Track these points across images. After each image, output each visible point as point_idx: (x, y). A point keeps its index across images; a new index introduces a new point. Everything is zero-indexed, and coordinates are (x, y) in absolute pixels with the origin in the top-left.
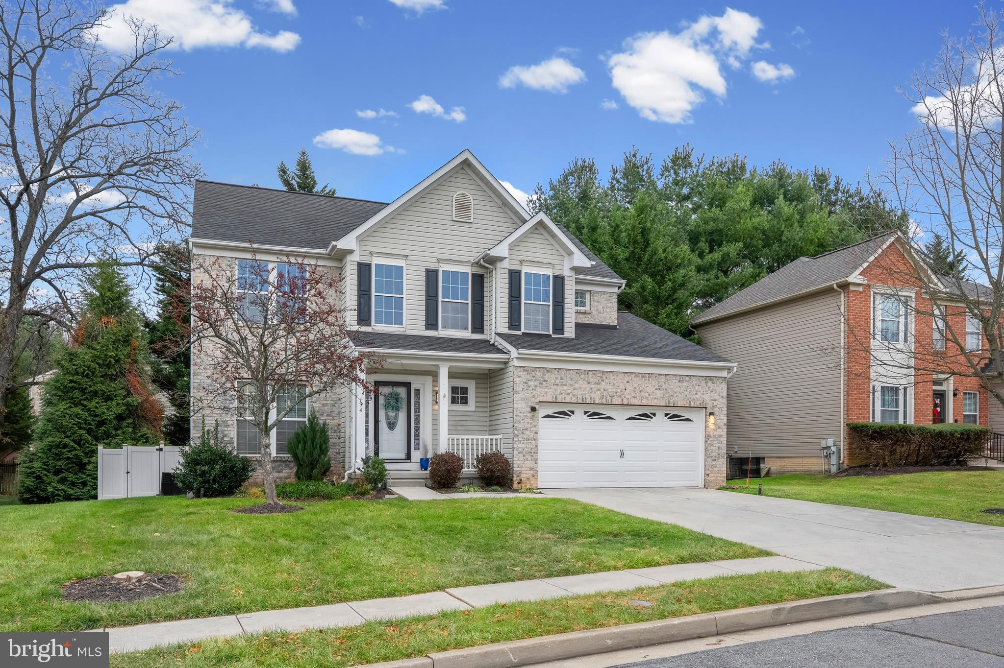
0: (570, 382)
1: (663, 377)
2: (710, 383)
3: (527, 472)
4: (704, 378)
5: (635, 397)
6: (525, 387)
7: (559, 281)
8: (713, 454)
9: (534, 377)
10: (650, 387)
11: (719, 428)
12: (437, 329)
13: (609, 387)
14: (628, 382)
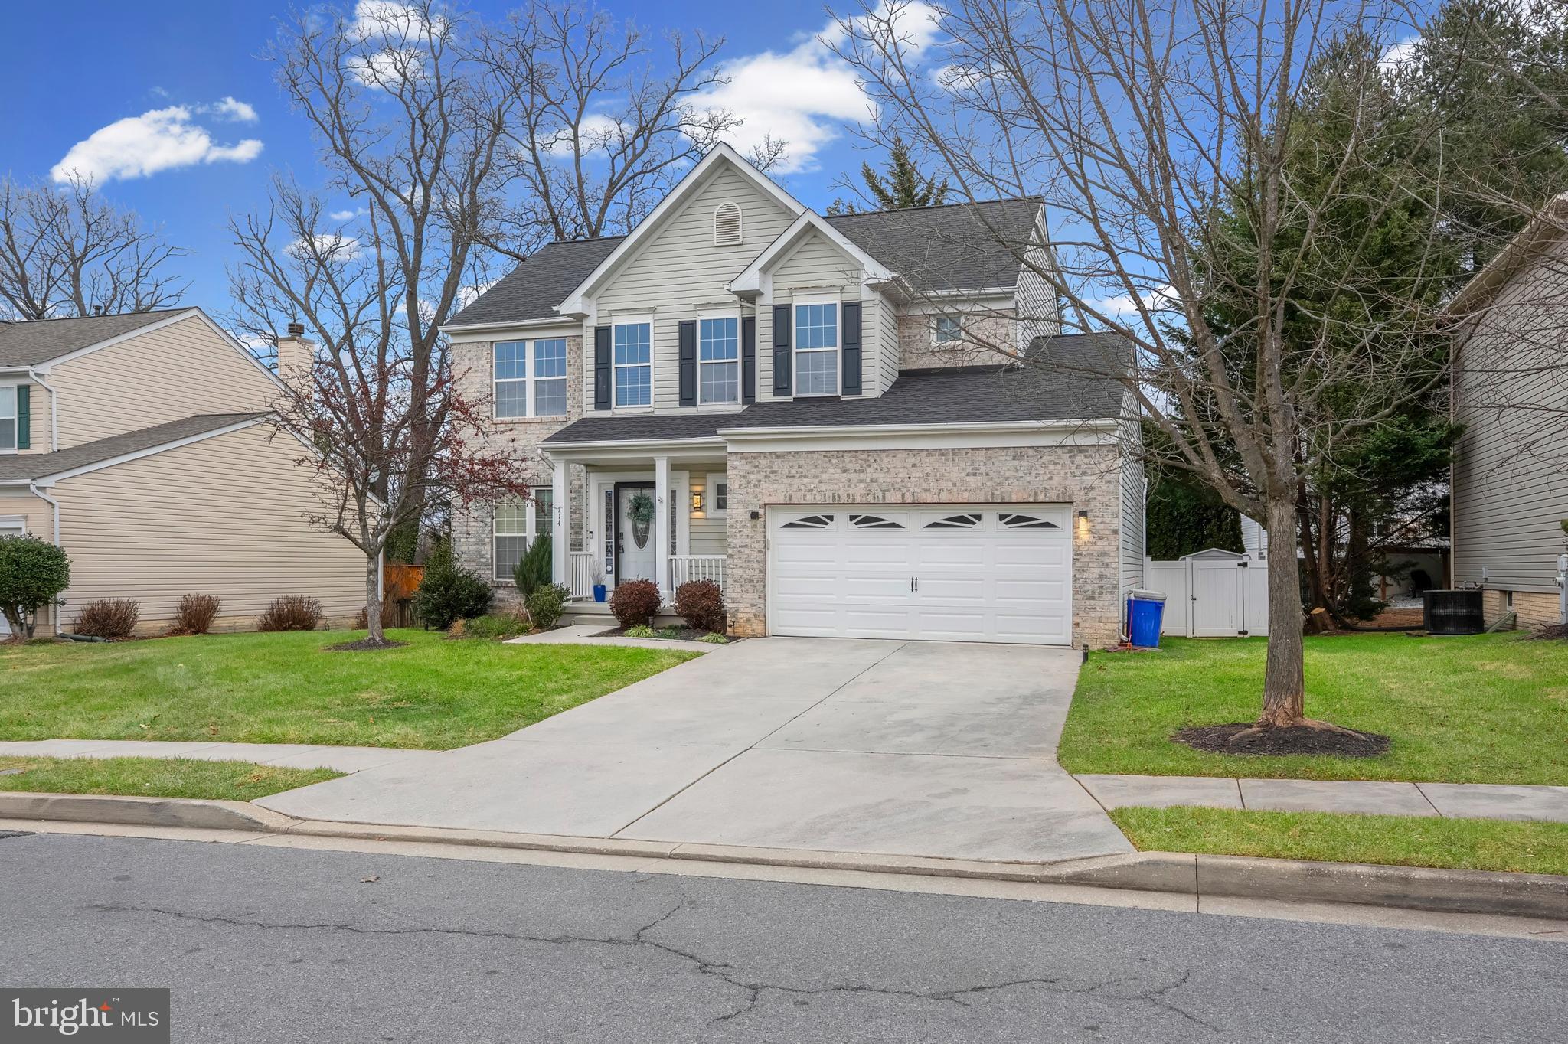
0: (813, 471)
1: (983, 453)
2: (1080, 459)
3: (747, 610)
4: (1065, 450)
5: (926, 490)
6: (744, 484)
7: (853, 312)
8: (1089, 587)
9: (756, 467)
10: (955, 471)
11: (1101, 538)
12: (694, 404)
13: (882, 477)
14: (914, 465)
